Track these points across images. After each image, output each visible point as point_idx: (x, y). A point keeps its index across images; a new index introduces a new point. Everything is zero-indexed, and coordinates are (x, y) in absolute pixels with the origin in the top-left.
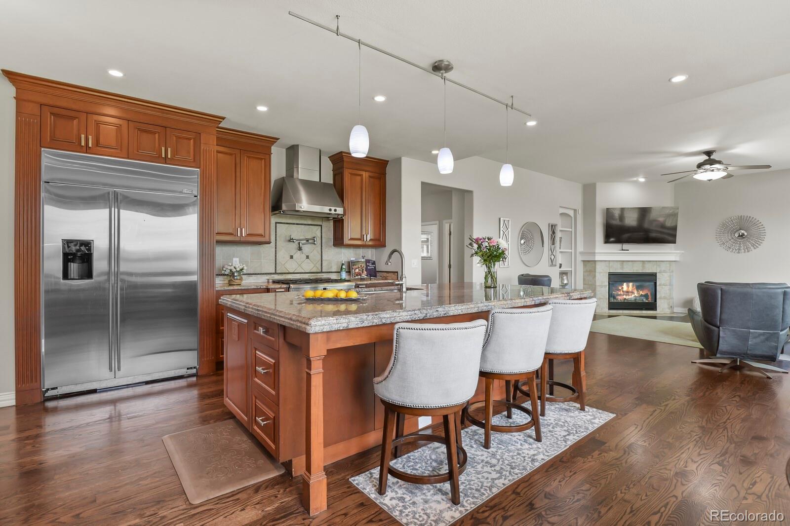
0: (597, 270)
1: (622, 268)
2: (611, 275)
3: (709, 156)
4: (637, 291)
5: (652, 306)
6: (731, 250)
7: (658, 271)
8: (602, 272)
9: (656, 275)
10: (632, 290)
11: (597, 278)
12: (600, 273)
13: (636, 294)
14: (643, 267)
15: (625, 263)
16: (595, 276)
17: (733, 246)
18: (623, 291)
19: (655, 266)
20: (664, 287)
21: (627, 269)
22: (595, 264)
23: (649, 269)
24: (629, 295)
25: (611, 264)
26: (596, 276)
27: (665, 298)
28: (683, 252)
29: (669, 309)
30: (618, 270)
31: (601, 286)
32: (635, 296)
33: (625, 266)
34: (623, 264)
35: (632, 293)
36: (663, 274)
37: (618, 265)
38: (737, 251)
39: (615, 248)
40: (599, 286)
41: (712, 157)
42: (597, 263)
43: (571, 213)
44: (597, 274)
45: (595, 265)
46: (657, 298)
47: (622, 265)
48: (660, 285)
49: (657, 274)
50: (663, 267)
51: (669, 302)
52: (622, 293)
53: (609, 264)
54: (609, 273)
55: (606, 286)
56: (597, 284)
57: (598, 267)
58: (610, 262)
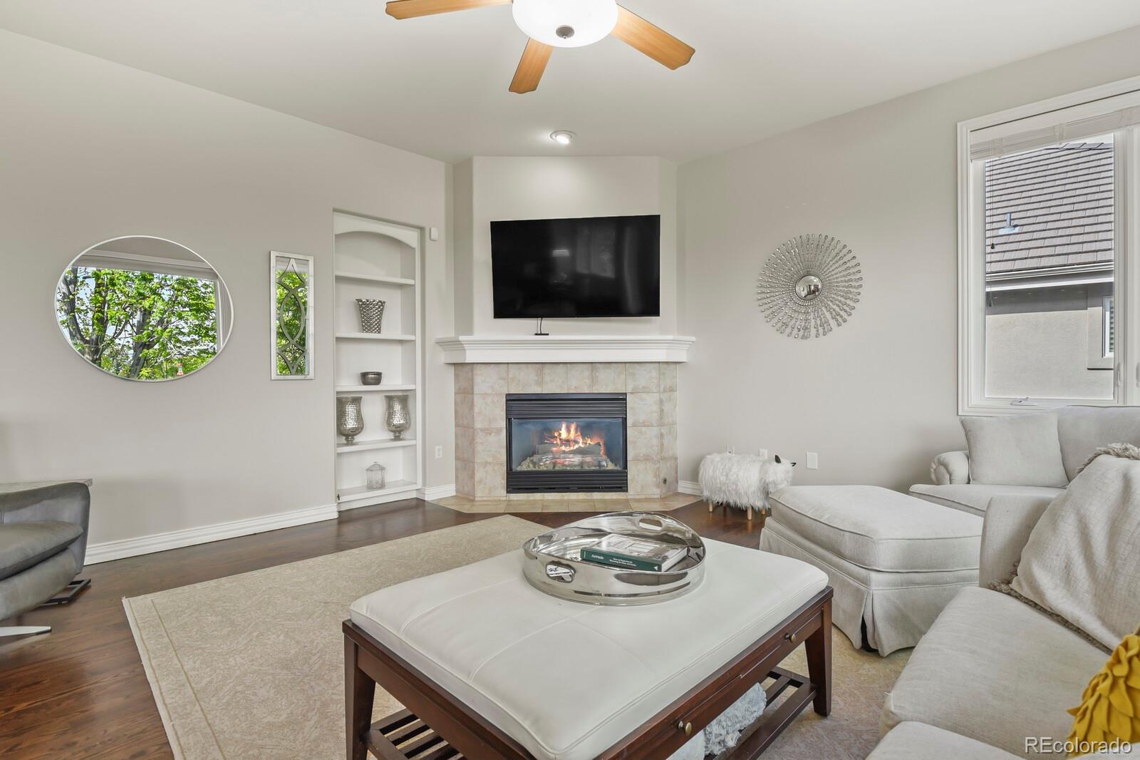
0: (476, 390)
1: (540, 383)
2: (512, 400)
4: (583, 438)
5: (617, 482)
6: (788, 330)
7: (629, 390)
8: (488, 395)
9: (625, 399)
10: (575, 437)
11: (476, 410)
12: (485, 395)
13: (581, 445)
14: (594, 380)
15: (547, 370)
16: (471, 403)
17: (793, 322)
18: (560, 439)
19: (623, 377)
20: (644, 429)
21: (553, 385)
22: (471, 370)
23: (606, 385)
24: (570, 446)
25: (513, 371)
26: (476, 404)
27: (647, 458)
28: (693, 339)
29: (658, 486)
30: (530, 385)
31: (488, 431)
32: (580, 447)
33: (547, 378)
35: (576, 442)
36: (644, 395)
38: (801, 333)
40: (481, 430)
42: (478, 371)
43: (411, 237)
44: (478, 401)
45: (475, 375)
46: (630, 457)
48: (634, 425)
49: (629, 398)
50: (645, 378)
51: (658, 468)
52: (559, 442)
53: (508, 371)
54: (507, 395)
55: (500, 430)
56: (478, 425)
57: (478, 379)
58: (510, 366)
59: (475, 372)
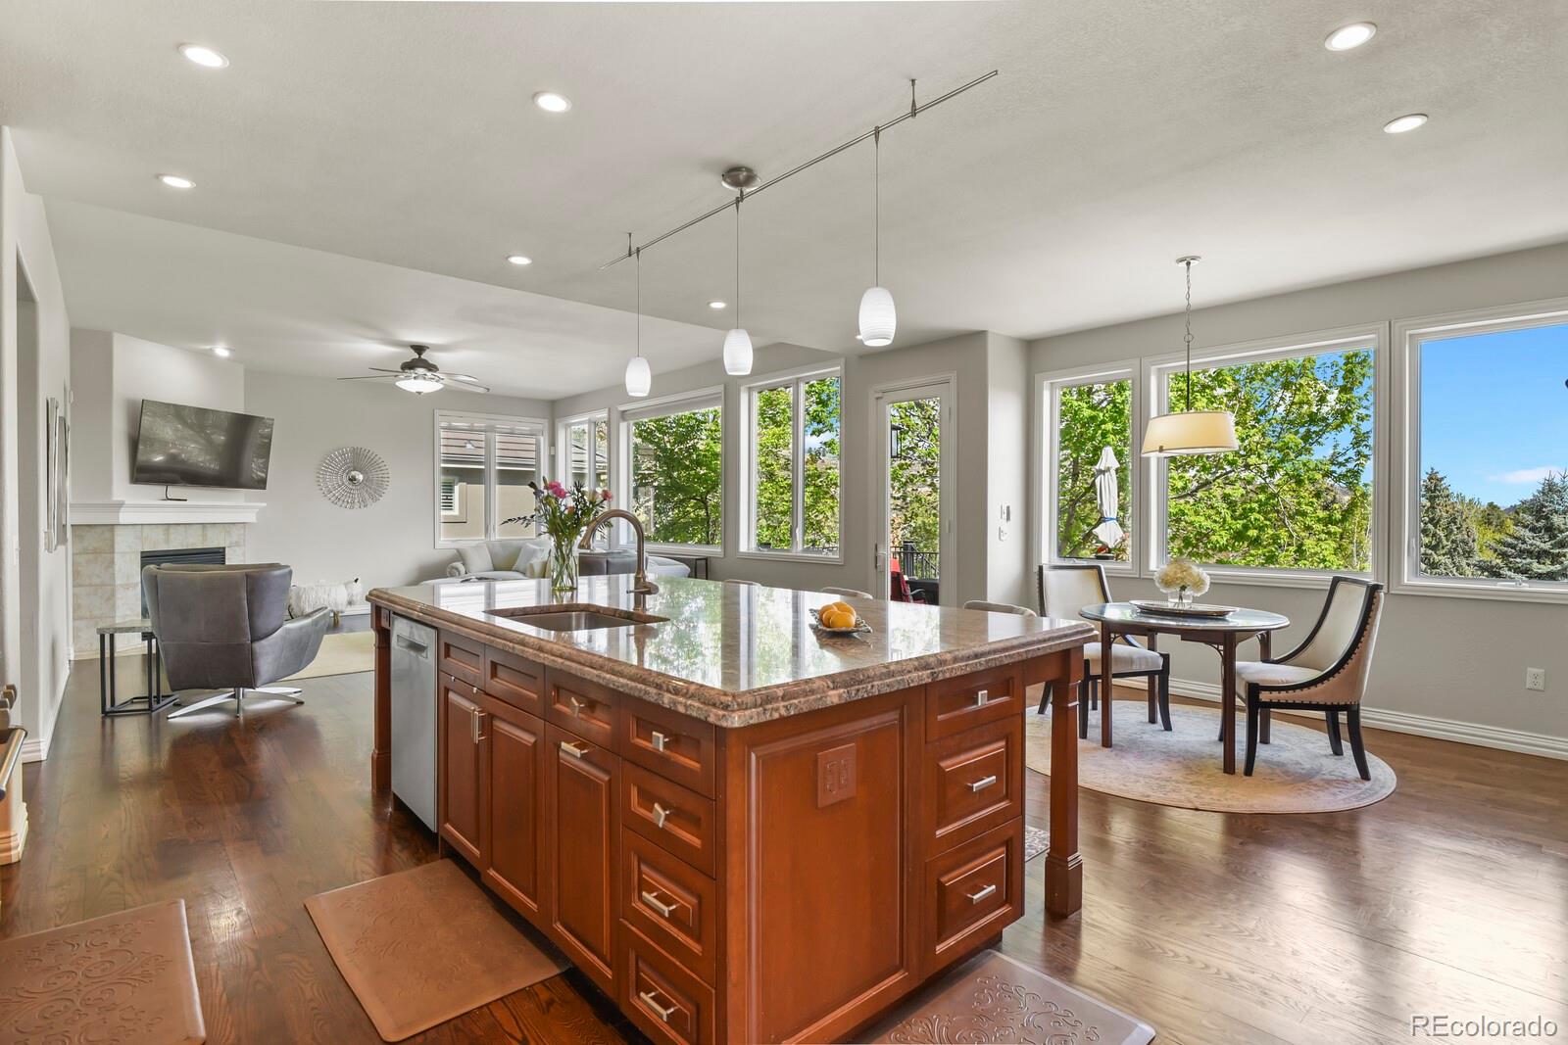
0: (117, 548)
1: (167, 541)
2: (146, 557)
3: (420, 354)
6: (341, 502)
7: (227, 544)
8: (127, 553)
9: (224, 552)
11: (117, 568)
12: (124, 554)
14: (204, 536)
15: (171, 529)
16: (112, 562)
17: (343, 497)
19: (223, 535)
22: (112, 531)
23: (212, 543)
25: (146, 530)
26: (116, 560)
28: (275, 503)
30: (159, 543)
31: (127, 587)
33: (172, 537)
34: (168, 530)
36: (237, 549)
37: (160, 533)
38: (350, 506)
39: (152, 493)
40: (122, 586)
41: (424, 356)
42: (118, 531)
44: (117, 558)
45: (113, 535)
47: (167, 534)
49: (227, 550)
50: (238, 536)
53: (142, 532)
54: (142, 552)
55: (137, 584)
56: (118, 582)
57: (118, 539)
58: (145, 527)
59: (116, 533)
